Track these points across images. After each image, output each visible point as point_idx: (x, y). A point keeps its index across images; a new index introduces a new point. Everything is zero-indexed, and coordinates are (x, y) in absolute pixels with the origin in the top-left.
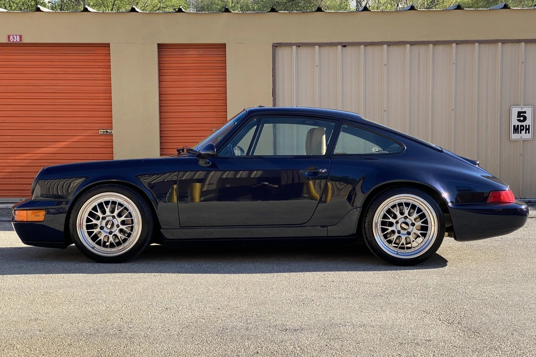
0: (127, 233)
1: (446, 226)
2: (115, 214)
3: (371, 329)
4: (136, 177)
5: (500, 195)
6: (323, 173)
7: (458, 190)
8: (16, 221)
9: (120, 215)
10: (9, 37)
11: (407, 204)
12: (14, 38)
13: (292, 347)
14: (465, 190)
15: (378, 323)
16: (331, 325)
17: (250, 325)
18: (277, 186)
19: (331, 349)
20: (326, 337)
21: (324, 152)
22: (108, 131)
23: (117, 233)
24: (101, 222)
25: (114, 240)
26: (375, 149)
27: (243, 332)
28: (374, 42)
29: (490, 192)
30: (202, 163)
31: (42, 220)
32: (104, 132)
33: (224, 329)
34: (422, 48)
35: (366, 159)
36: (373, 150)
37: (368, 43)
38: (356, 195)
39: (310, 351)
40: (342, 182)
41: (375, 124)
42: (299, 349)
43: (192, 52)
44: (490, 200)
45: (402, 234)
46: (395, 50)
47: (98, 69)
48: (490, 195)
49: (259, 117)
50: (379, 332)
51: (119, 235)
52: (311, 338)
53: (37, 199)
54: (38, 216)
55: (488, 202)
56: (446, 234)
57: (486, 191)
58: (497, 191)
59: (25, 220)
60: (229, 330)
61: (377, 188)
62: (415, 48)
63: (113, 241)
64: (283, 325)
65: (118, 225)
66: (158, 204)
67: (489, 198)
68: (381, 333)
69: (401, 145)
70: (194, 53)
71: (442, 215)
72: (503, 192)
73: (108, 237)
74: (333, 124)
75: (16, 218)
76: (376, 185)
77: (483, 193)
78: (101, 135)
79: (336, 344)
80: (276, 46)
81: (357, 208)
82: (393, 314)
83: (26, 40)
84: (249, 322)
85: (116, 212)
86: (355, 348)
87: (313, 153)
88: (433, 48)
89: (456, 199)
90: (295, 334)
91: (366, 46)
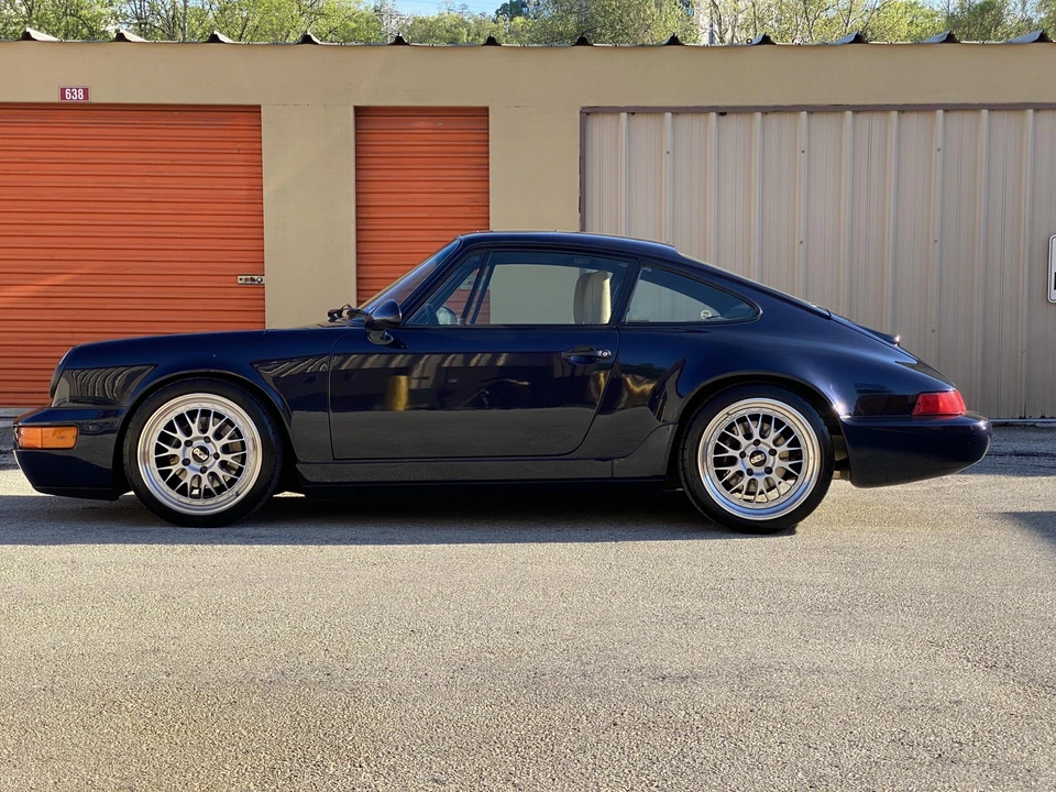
0: (234, 469)
1: (837, 459)
2: (210, 434)
3: (834, 679)
4: (252, 364)
5: (936, 402)
6: (604, 358)
7: (860, 392)
8: (20, 448)
9: (218, 435)
10: (63, 90)
11: (754, 417)
12: (72, 94)
13: (683, 713)
14: (872, 392)
15: (845, 665)
16: (752, 668)
17: (587, 667)
18: (526, 383)
19: (764, 718)
20: (747, 694)
21: (607, 317)
22: (256, 277)
23: (216, 469)
24: (184, 450)
25: (212, 483)
26: (706, 313)
27: (579, 681)
28: (782, 107)
29: (918, 395)
30: (374, 338)
31: (71, 446)
32: (246, 279)
33: (538, 674)
34: (876, 119)
35: (687, 331)
36: (702, 314)
37: (770, 107)
38: (665, 398)
39: (721, 721)
40: (640, 374)
41: (703, 265)
42: (697, 717)
43: (422, 123)
44: (918, 410)
45: (758, 474)
46: (824, 122)
47: (237, 156)
48: (920, 400)
49: (485, 251)
50: (852, 684)
51: (221, 473)
52: (719, 694)
53: (62, 406)
54: (62, 438)
55: (915, 412)
56: (836, 473)
57: (911, 393)
58: (931, 392)
59: (39, 446)
60: (547, 677)
61: (706, 386)
62: (864, 118)
63: (209, 486)
64: (655, 667)
65: (217, 453)
66: (290, 417)
67: (917, 406)
68: (856, 687)
69: (752, 306)
70: (428, 125)
71: (828, 437)
72: (943, 395)
73: (200, 478)
74: (624, 265)
75: (23, 442)
76: (706, 379)
77: (906, 397)
78: (241, 286)
79: (770, 709)
80: (587, 113)
81: (666, 423)
82: (870, 646)
83: (96, 97)
84: (585, 661)
85: (212, 430)
86: (812, 717)
87: (588, 320)
88: (899, 117)
89: (856, 408)
90: (682, 685)
91: (766, 113)
